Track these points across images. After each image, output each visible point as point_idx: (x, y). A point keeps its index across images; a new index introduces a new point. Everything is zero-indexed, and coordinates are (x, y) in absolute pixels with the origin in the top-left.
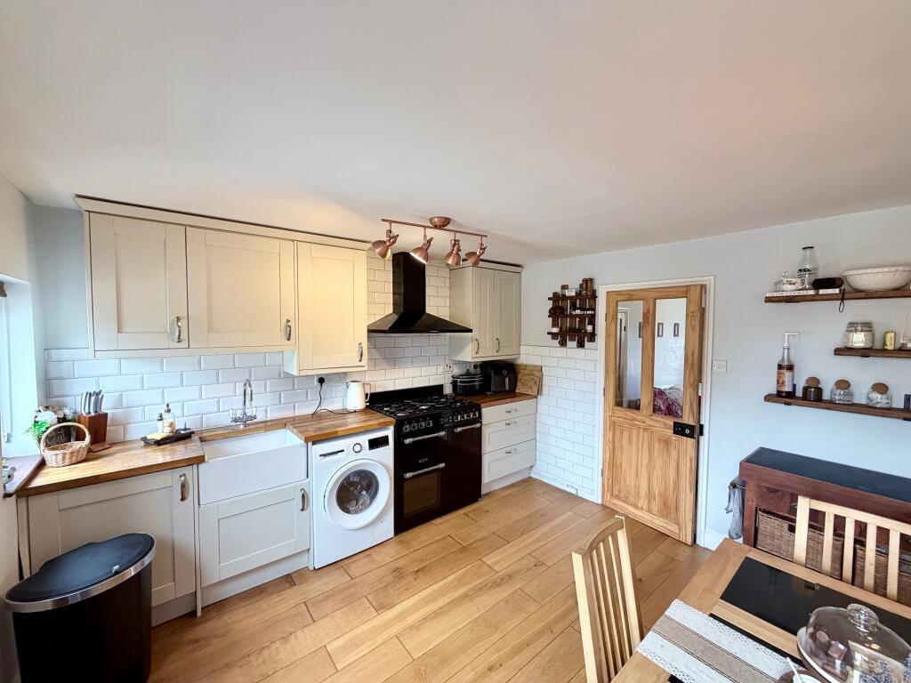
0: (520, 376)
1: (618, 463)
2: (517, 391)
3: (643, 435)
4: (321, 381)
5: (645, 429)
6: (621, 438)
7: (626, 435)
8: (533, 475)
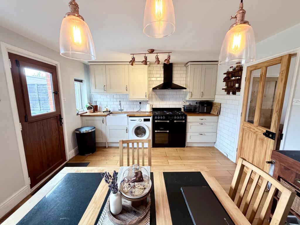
0: (213, 107)
1: (243, 147)
2: (211, 113)
3: (253, 135)
4: (140, 103)
5: (254, 133)
6: (245, 136)
7: (247, 134)
8: (215, 146)
